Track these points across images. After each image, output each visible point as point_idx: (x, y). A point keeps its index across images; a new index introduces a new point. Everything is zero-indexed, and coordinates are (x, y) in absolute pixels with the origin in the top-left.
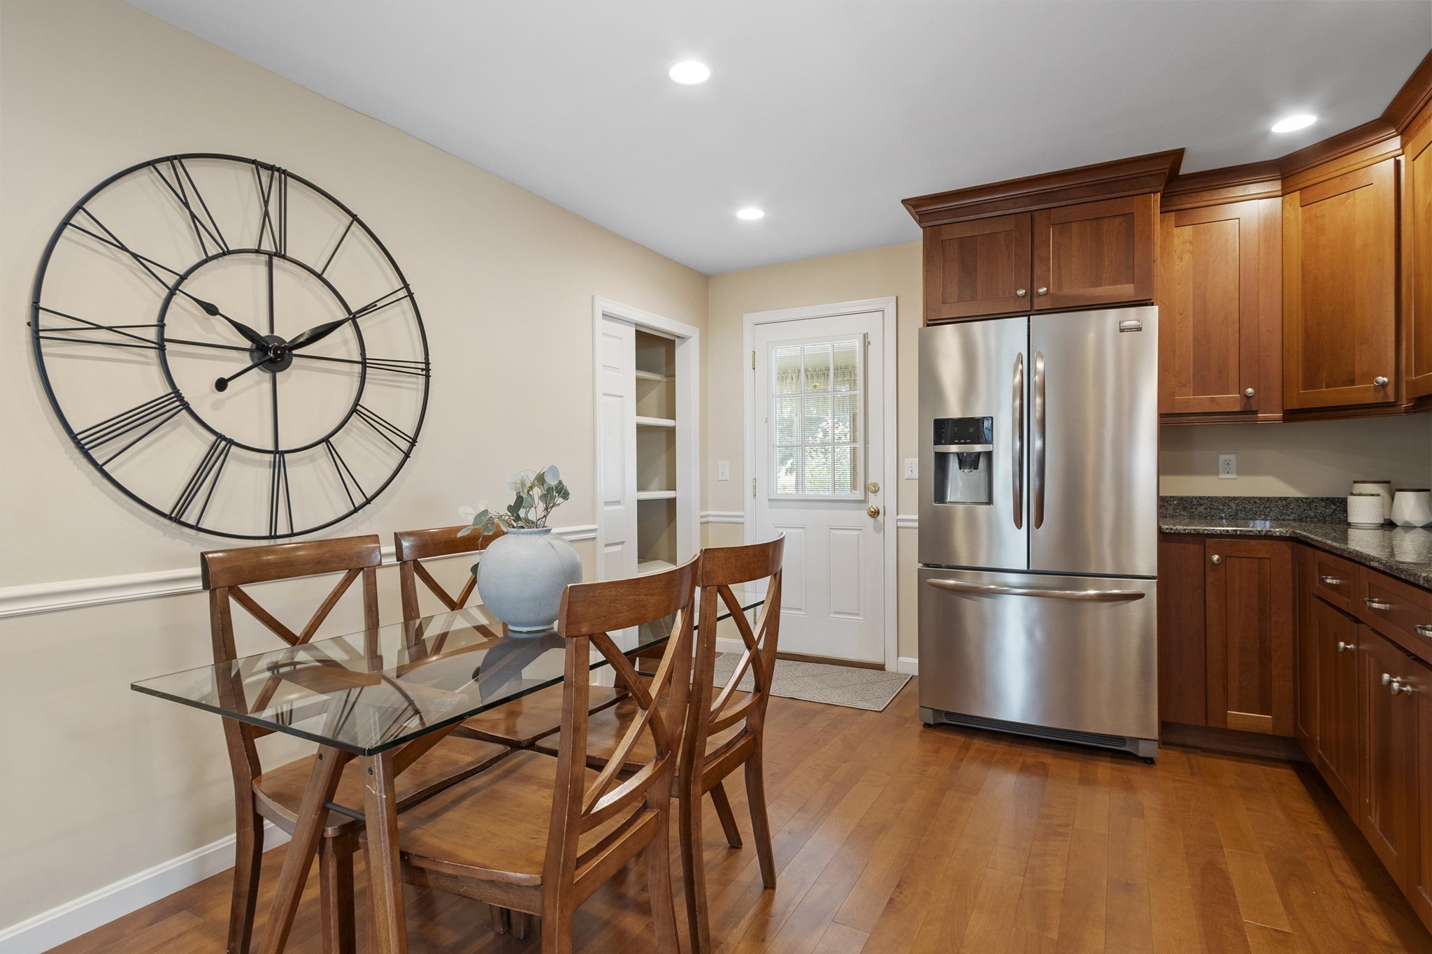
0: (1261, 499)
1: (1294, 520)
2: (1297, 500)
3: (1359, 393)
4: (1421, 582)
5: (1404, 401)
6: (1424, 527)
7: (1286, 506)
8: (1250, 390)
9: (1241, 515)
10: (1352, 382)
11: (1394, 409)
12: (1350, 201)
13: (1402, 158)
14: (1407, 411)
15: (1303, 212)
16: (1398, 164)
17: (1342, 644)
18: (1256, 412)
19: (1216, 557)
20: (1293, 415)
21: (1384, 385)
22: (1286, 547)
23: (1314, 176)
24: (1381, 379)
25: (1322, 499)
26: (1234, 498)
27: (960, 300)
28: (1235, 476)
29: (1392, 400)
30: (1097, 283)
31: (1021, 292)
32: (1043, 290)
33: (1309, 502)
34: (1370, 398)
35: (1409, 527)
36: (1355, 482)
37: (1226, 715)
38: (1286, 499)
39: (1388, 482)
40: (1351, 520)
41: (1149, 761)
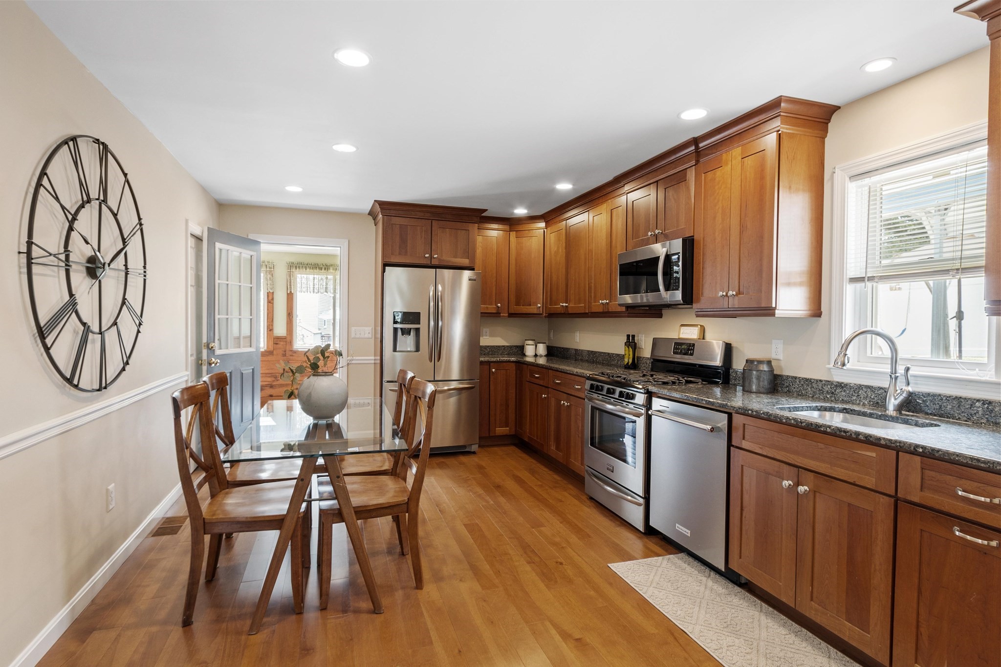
0: (497, 346)
1: (506, 354)
2: (507, 346)
3: (532, 309)
4: (575, 373)
5: (544, 313)
6: (545, 356)
7: (504, 349)
8: (499, 305)
9: (490, 353)
10: (530, 305)
11: (541, 316)
12: (531, 240)
13: (545, 230)
14: (545, 317)
15: (516, 240)
16: (544, 231)
17: (543, 396)
18: (500, 313)
19: (494, 370)
20: (511, 315)
21: (540, 307)
22: (513, 365)
23: (520, 228)
24: (539, 305)
25: (514, 346)
26: (488, 346)
27: (400, 254)
28: (488, 337)
29: (541, 313)
30: (456, 257)
31: (427, 255)
32: (436, 256)
33: (511, 347)
34: (535, 311)
35: (541, 356)
36: (526, 340)
37: (495, 430)
38: (504, 346)
39: (534, 340)
40: (526, 354)
41: (474, 453)
